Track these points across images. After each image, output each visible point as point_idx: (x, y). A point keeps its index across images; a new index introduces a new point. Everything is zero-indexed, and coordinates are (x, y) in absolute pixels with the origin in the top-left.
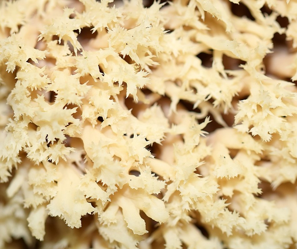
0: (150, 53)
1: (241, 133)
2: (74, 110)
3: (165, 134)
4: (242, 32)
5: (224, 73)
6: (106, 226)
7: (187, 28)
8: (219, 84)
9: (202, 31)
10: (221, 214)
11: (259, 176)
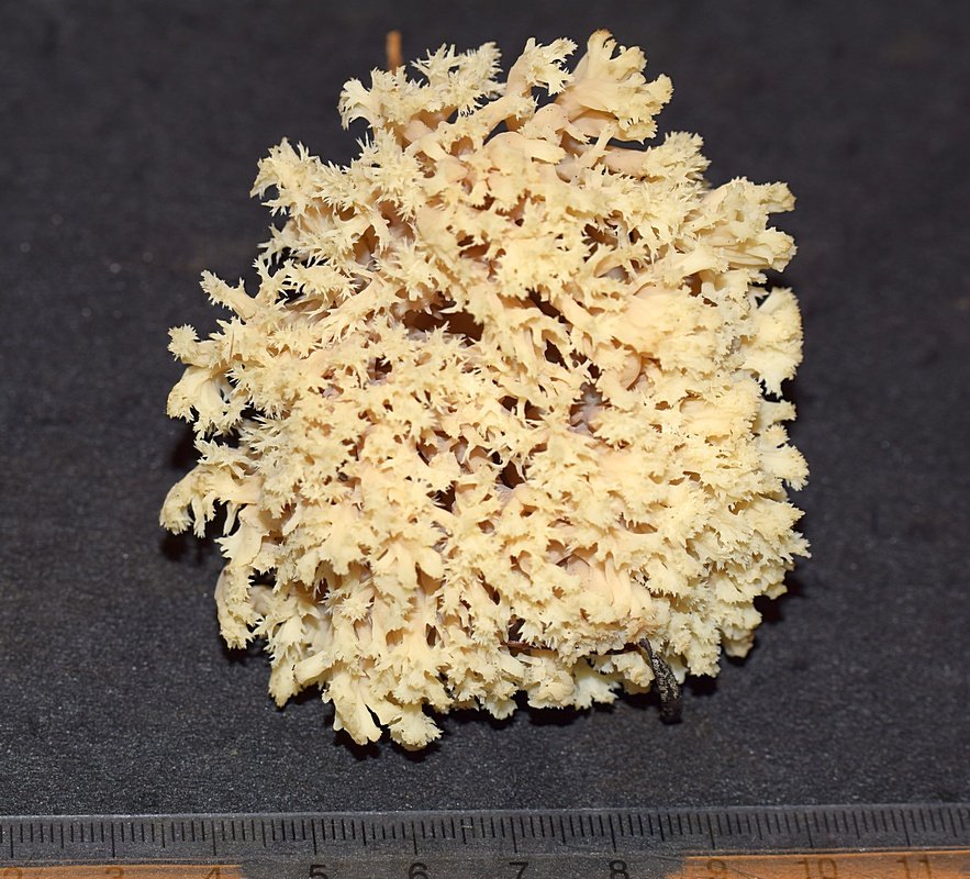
0: (443, 393)
1: (532, 488)
2: (350, 447)
3: (453, 482)
4: (553, 379)
5: (524, 421)
6: (379, 576)
7: (492, 368)
8: (517, 432)
9: (505, 374)
10: (504, 576)
11: (551, 538)
